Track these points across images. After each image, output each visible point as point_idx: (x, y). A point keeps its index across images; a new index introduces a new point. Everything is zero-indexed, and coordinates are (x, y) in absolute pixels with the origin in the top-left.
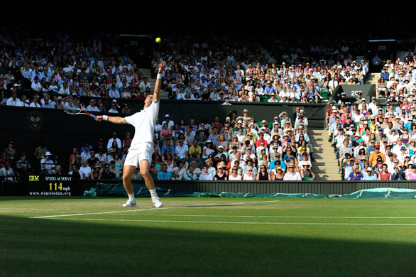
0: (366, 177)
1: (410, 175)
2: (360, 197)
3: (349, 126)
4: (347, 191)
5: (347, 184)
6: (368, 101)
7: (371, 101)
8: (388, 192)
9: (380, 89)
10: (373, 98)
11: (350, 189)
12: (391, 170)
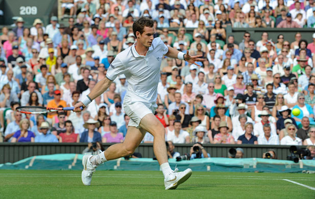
0: (40, 138)
1: (106, 136)
2: (30, 168)
3: (15, 59)
4: (11, 159)
5: (11, 148)
6: (46, 23)
7: (49, 23)
8: (72, 160)
9: (64, 5)
10: (54, 18)
11: (16, 155)
12: (79, 129)
